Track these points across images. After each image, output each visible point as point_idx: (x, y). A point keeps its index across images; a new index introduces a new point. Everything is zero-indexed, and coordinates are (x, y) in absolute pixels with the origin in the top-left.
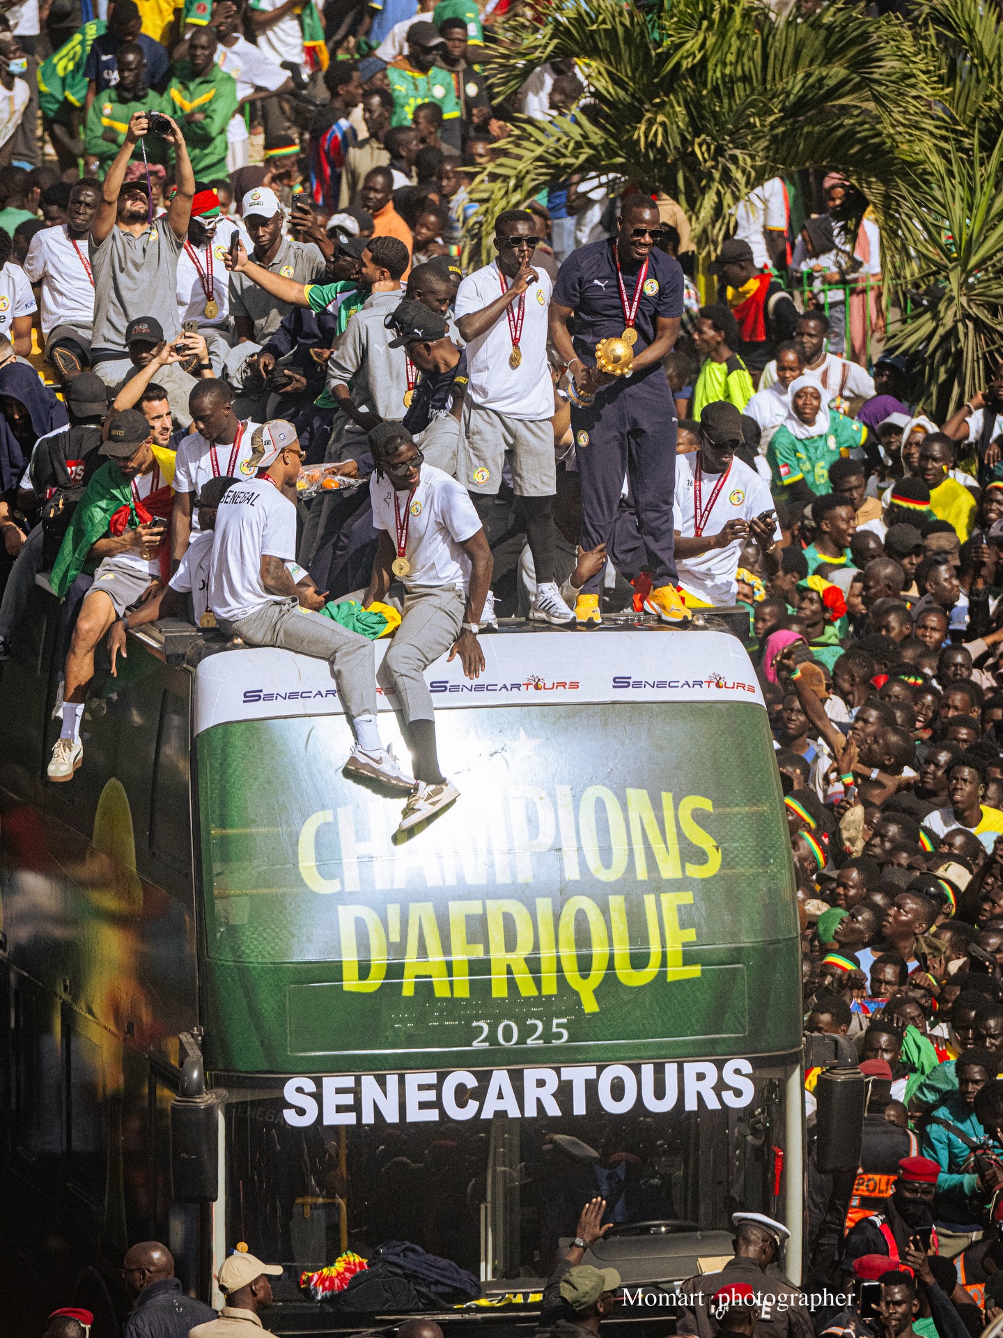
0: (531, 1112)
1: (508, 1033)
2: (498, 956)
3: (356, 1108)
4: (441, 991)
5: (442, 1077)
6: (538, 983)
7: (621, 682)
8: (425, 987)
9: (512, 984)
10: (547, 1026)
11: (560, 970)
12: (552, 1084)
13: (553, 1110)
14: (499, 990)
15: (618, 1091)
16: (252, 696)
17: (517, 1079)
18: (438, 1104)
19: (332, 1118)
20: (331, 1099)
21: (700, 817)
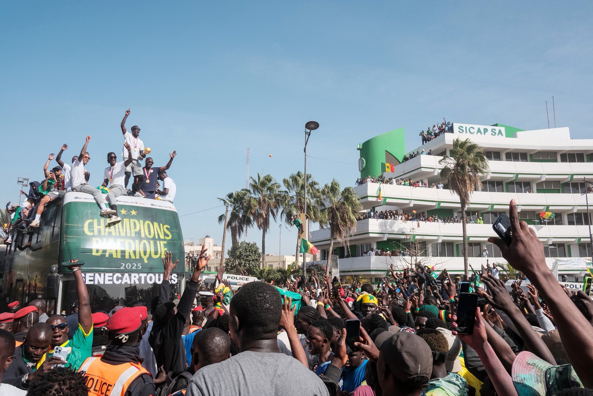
0: (133, 283)
1: (129, 266)
2: (127, 250)
3: (94, 280)
4: (114, 256)
5: (113, 275)
6: (135, 256)
7: (153, 205)
8: (111, 255)
9: (130, 256)
10: (137, 265)
11: (140, 254)
12: (137, 277)
13: (137, 282)
14: (127, 257)
15: (151, 279)
16: (76, 198)
17: (130, 275)
18: (112, 280)
20: (88, 278)
21: (167, 228)
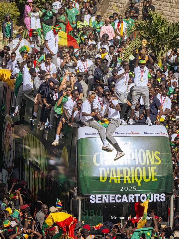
1: (126, 189)
2: (125, 176)
3: (102, 200)
4: (116, 182)
5: (115, 195)
6: (131, 181)
7: (146, 133)
8: (113, 181)
12: (133, 197)
13: (133, 201)
15: (143, 198)
16: (86, 134)
19: (98, 202)
21: (157, 155)
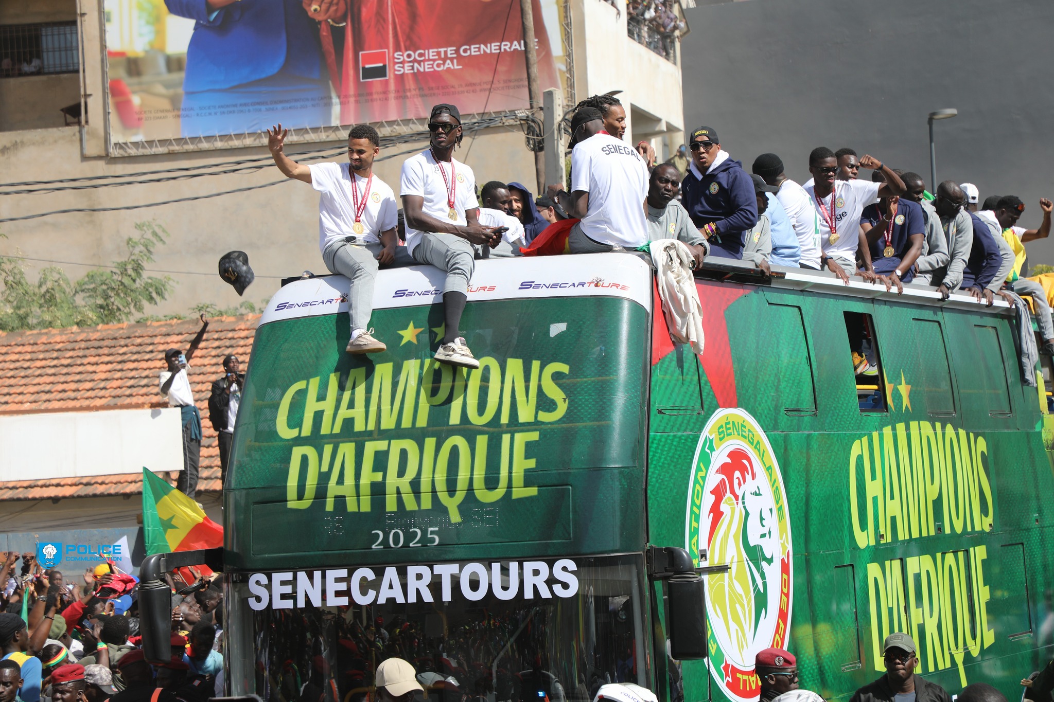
0: (412, 599)
1: (396, 537)
2: (392, 480)
3: (293, 596)
4: (351, 507)
6: (418, 500)
7: (526, 285)
8: (340, 504)
9: (400, 501)
10: (424, 532)
11: (434, 490)
13: (428, 597)
14: (391, 505)
15: (474, 585)
17: (402, 574)
18: (347, 593)
19: (278, 604)
20: (278, 590)
21: (557, 378)
